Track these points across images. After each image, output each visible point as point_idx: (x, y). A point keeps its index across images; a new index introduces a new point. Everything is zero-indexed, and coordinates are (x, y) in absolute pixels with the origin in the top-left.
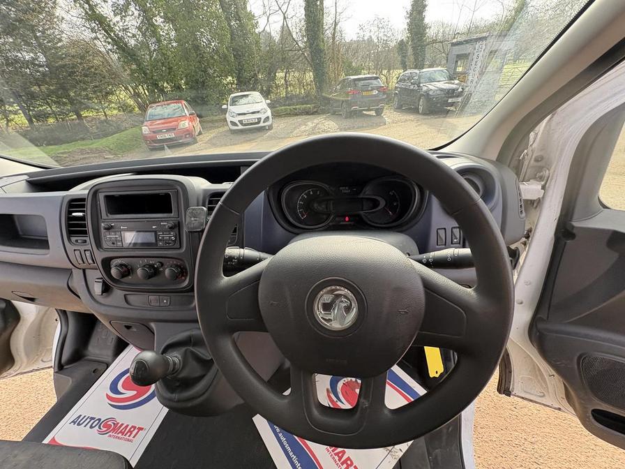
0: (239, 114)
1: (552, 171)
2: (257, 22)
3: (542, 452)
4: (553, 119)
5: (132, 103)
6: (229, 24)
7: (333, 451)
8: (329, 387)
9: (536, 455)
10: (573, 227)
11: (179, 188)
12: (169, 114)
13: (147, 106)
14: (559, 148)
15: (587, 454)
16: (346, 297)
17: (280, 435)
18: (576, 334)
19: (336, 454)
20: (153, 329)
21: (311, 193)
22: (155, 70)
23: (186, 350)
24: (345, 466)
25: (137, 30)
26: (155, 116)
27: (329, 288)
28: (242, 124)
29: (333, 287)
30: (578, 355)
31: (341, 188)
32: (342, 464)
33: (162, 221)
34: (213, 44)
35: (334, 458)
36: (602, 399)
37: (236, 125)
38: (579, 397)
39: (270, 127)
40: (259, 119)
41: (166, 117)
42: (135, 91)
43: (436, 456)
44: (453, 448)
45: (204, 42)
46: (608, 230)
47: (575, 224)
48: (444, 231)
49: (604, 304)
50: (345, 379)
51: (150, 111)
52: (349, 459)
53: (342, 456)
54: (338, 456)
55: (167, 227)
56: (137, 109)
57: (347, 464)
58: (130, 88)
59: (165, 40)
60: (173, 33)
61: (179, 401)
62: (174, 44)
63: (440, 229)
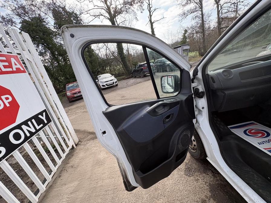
0: (105, 82)
28: (107, 85)
37: (105, 86)
39: (117, 85)
40: (114, 82)
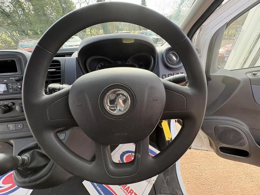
0: (69, 46)
1: (201, 54)
2: (75, 6)
3: (202, 168)
4: (200, 32)
5: (10, 40)
6: (61, 5)
7: (124, 188)
8: (120, 159)
9: (201, 170)
10: (210, 75)
11: (20, 56)
12: (32, 45)
13: (19, 41)
14: (203, 44)
15: (217, 165)
16: (123, 95)
17: (97, 187)
18: (213, 119)
19: (125, 190)
20: (12, 144)
21: (103, 64)
22: (23, 24)
23: (33, 152)
24: (130, 194)
25: (10, 3)
26: (23, 46)
27: (112, 90)
29: (115, 90)
30: (214, 126)
31: (117, 62)
32: (129, 193)
33: (11, 77)
34: (54, 14)
35: (124, 192)
36: (223, 143)
38: (215, 144)
41: (31, 46)
42: (11, 34)
43: (167, 179)
44: (173, 174)
45: (49, 13)
46: (222, 76)
47: (211, 74)
48: (165, 76)
49: (223, 105)
50: (127, 154)
51: (20, 43)
52: (131, 190)
53: (128, 190)
54: (126, 190)
55: (14, 80)
56: (13, 43)
57: (131, 193)
58: (8, 32)
59: (27, 10)
60: (32, 7)
61: (30, 182)
62: (33, 12)
63: (163, 75)
